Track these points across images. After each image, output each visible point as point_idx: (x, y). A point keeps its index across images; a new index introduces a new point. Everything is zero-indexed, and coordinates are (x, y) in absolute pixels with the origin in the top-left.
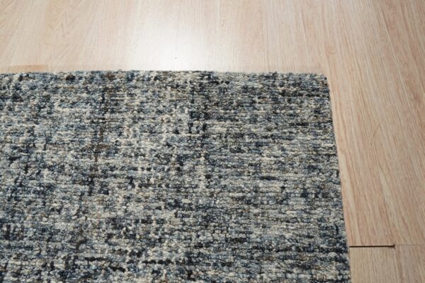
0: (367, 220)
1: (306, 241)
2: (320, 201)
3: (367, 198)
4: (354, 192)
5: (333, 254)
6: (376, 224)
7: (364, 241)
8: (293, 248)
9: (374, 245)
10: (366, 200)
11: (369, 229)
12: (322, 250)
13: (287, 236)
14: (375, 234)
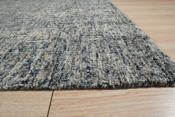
0: (71, 105)
1: (60, 68)
2: (85, 74)
3: (90, 107)
4: (94, 98)
5: (50, 78)
6: (67, 112)
7: (55, 101)
8: (58, 63)
9: (51, 107)
10: (88, 106)
11: (64, 106)
12: (53, 74)
13: (65, 62)
14: (59, 109)
